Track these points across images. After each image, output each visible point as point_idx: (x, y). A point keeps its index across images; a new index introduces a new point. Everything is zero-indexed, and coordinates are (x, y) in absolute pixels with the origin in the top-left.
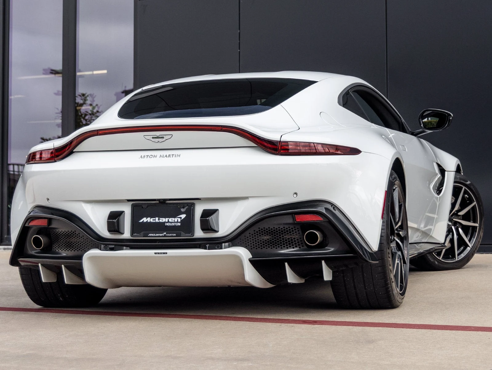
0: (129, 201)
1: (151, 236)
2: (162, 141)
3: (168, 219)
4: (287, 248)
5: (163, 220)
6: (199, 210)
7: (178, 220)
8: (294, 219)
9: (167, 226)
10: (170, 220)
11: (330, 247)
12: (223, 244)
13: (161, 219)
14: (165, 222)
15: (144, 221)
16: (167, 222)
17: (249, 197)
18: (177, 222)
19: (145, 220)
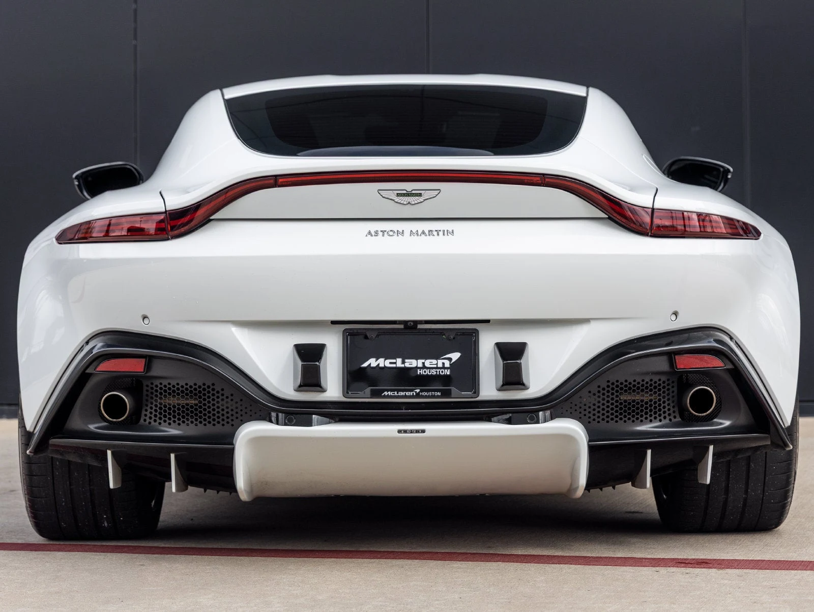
0: (334, 323)
1: (388, 396)
2: (416, 202)
3: (423, 361)
4: (651, 421)
5: (411, 363)
6: (487, 344)
7: (443, 364)
8: (672, 363)
9: (421, 376)
10: (428, 363)
11: (720, 419)
12: (541, 413)
13: (406, 361)
14: (417, 368)
15: (372, 366)
16: (420, 368)
17: (592, 319)
18: (444, 367)
19: (373, 362)
